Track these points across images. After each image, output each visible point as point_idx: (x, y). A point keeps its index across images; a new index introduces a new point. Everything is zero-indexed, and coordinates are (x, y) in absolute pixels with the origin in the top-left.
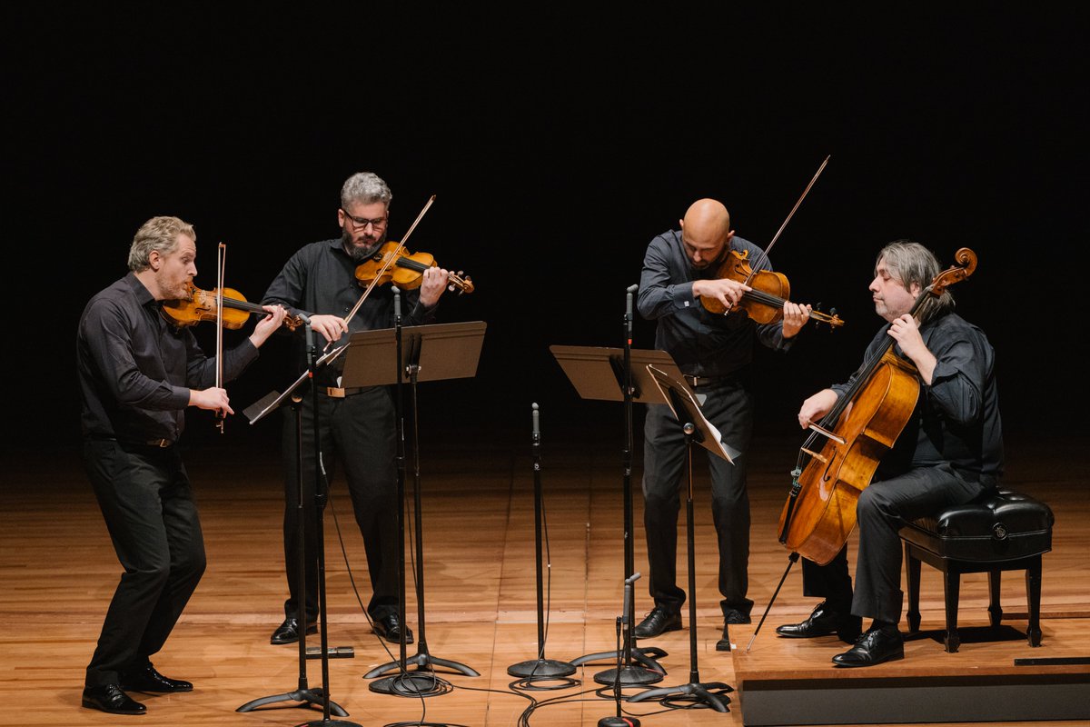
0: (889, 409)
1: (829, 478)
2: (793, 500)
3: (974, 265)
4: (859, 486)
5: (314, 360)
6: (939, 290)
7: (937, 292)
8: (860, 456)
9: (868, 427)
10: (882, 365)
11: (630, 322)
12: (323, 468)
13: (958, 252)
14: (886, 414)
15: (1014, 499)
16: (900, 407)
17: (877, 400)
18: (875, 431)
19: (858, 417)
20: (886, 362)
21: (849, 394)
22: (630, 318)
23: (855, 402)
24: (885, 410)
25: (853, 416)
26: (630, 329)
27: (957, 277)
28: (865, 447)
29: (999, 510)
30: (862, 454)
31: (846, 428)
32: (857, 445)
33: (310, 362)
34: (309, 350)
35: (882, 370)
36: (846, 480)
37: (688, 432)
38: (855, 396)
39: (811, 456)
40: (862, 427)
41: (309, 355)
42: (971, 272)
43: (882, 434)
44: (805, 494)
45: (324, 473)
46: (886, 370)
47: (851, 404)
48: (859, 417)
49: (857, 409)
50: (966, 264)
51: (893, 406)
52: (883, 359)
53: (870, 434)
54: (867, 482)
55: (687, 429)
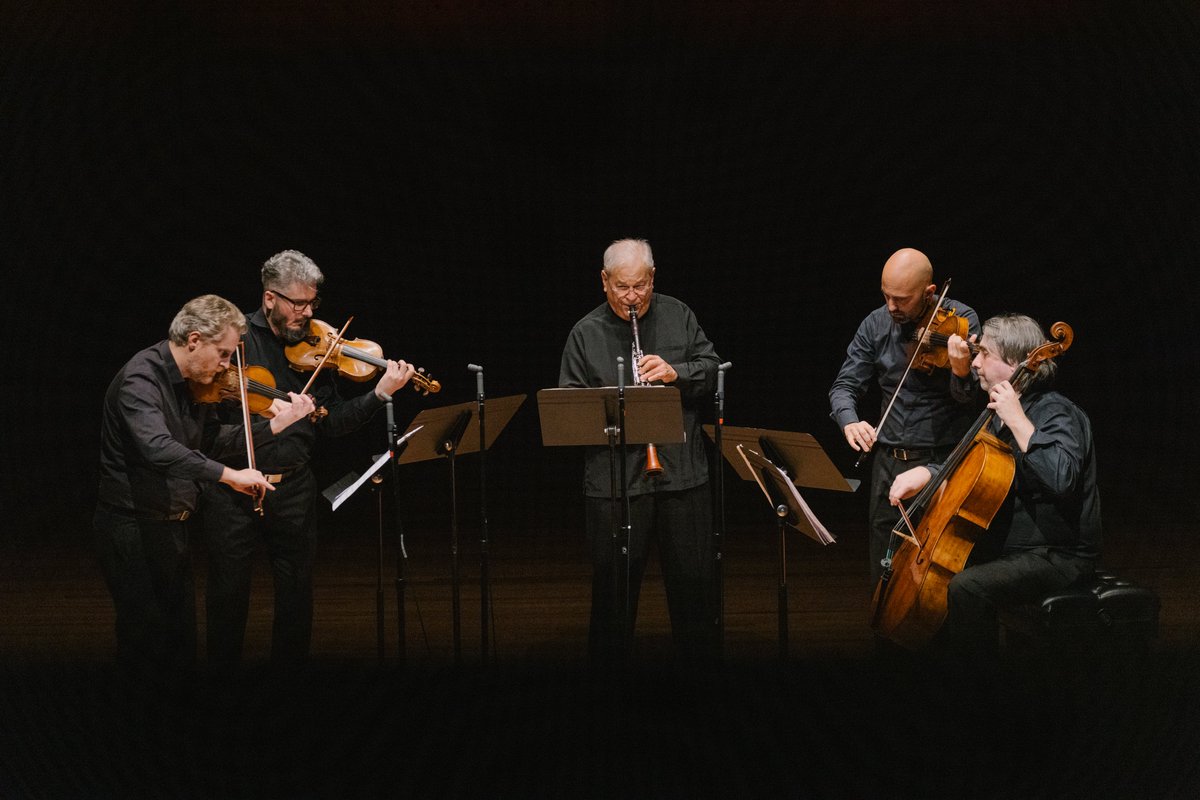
0: (984, 489)
1: (922, 561)
2: (885, 584)
3: (1070, 340)
4: (953, 568)
5: (395, 439)
6: (1035, 366)
7: (1031, 368)
8: (953, 538)
9: (963, 507)
10: (976, 444)
11: (721, 401)
12: (404, 552)
13: (1054, 326)
14: (981, 494)
15: (1119, 584)
16: (996, 486)
17: (971, 480)
18: (970, 511)
19: (952, 496)
20: (980, 441)
21: (942, 474)
22: (722, 396)
23: (949, 480)
24: (980, 490)
25: (946, 497)
26: (721, 408)
27: (1053, 352)
28: (959, 528)
29: (1103, 596)
30: (956, 536)
31: (939, 510)
32: (952, 526)
33: (391, 441)
34: (390, 428)
35: (975, 450)
36: (940, 562)
37: (781, 515)
38: (949, 475)
39: (903, 539)
40: (956, 508)
41: (390, 434)
42: (1067, 347)
43: (977, 515)
44: (897, 579)
45: (406, 556)
46: (980, 449)
47: (945, 482)
48: (951, 499)
49: (951, 489)
50: (1061, 339)
51: (987, 485)
52: (977, 438)
53: (964, 514)
54: (961, 565)
55: (780, 511)
